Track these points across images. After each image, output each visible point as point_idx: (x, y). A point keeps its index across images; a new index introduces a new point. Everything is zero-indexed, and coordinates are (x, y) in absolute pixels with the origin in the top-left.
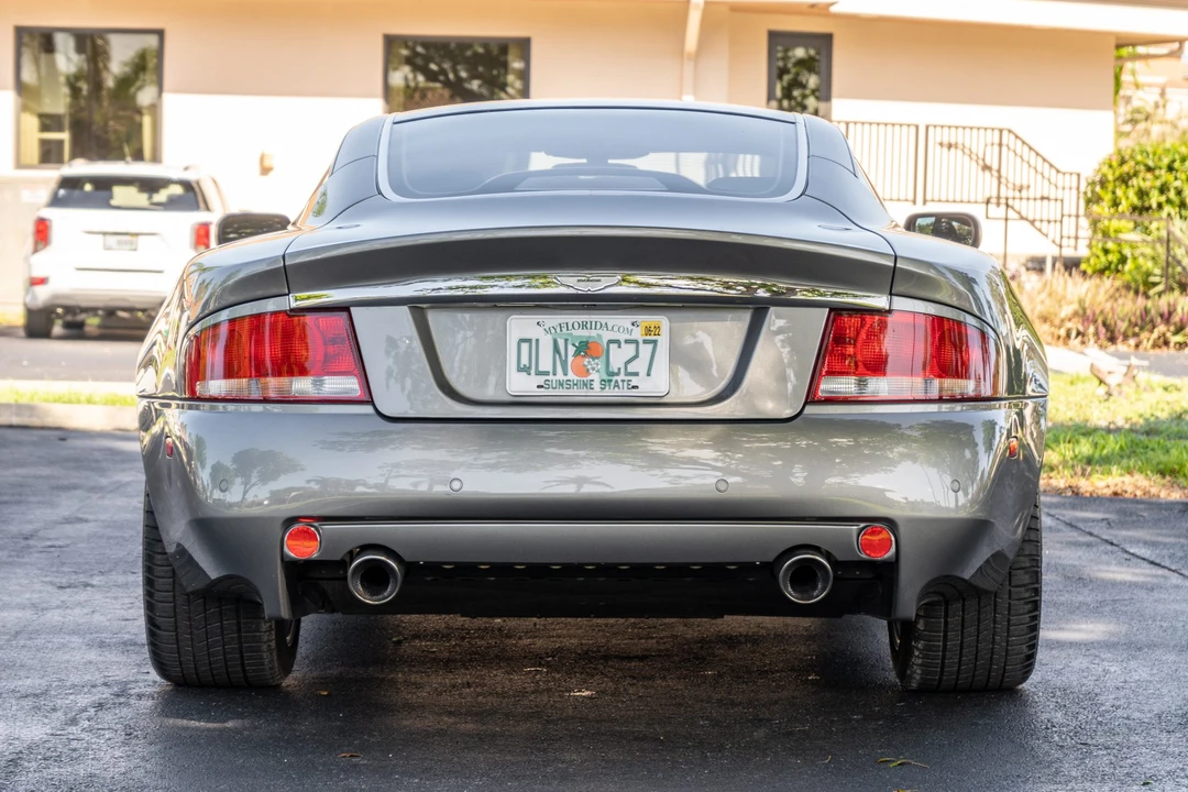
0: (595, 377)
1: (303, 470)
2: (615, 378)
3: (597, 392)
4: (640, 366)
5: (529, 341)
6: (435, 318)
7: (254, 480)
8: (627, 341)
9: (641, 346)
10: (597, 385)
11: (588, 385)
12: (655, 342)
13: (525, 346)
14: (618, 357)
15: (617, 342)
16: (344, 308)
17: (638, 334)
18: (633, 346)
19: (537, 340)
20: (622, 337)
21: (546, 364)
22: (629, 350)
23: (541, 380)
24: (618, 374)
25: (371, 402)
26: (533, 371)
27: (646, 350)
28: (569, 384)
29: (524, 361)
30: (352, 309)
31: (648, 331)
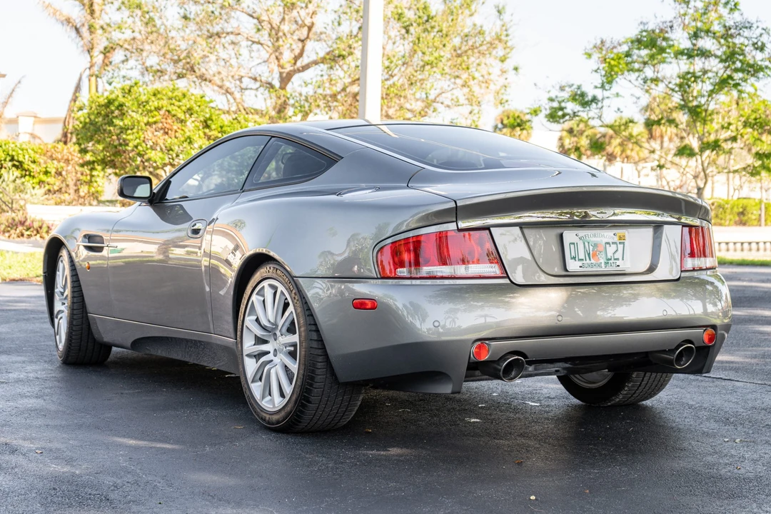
0: (603, 261)
2: (610, 262)
3: (603, 269)
4: (618, 255)
5: (574, 243)
8: (613, 243)
9: (619, 245)
10: (603, 265)
11: (599, 265)
12: (624, 243)
13: (572, 246)
14: (611, 250)
15: (608, 243)
16: (487, 228)
17: (616, 239)
18: (615, 245)
19: (577, 243)
20: (611, 241)
21: (582, 256)
22: (613, 247)
23: (580, 263)
24: (611, 259)
25: (508, 277)
26: (577, 259)
27: (620, 247)
28: (591, 265)
29: (573, 254)
30: (491, 229)
31: (620, 238)
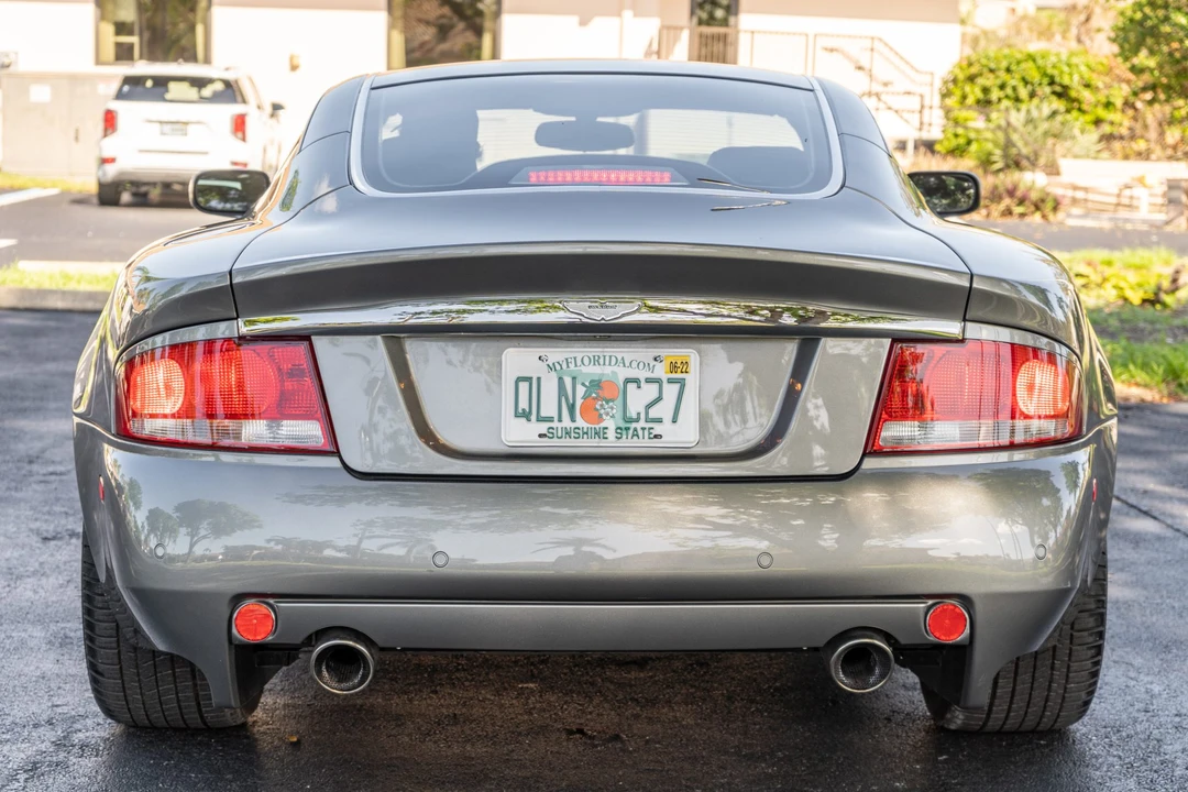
0: (610, 424)
1: (260, 527)
2: (633, 425)
3: (611, 444)
4: (664, 410)
5: (529, 379)
6: (413, 349)
7: (203, 532)
8: (648, 381)
9: (665, 385)
10: (611, 434)
11: (601, 434)
12: (682, 383)
13: (524, 386)
14: (637, 400)
15: (636, 381)
16: (304, 337)
17: (661, 371)
18: (656, 386)
19: (539, 379)
20: (642, 375)
21: (549, 408)
22: (651, 391)
23: (543, 427)
24: (637, 420)
25: (337, 453)
26: (534, 417)
27: (671, 391)
28: (578, 433)
29: (523, 404)
30: (318, 342)
31: (674, 367)
